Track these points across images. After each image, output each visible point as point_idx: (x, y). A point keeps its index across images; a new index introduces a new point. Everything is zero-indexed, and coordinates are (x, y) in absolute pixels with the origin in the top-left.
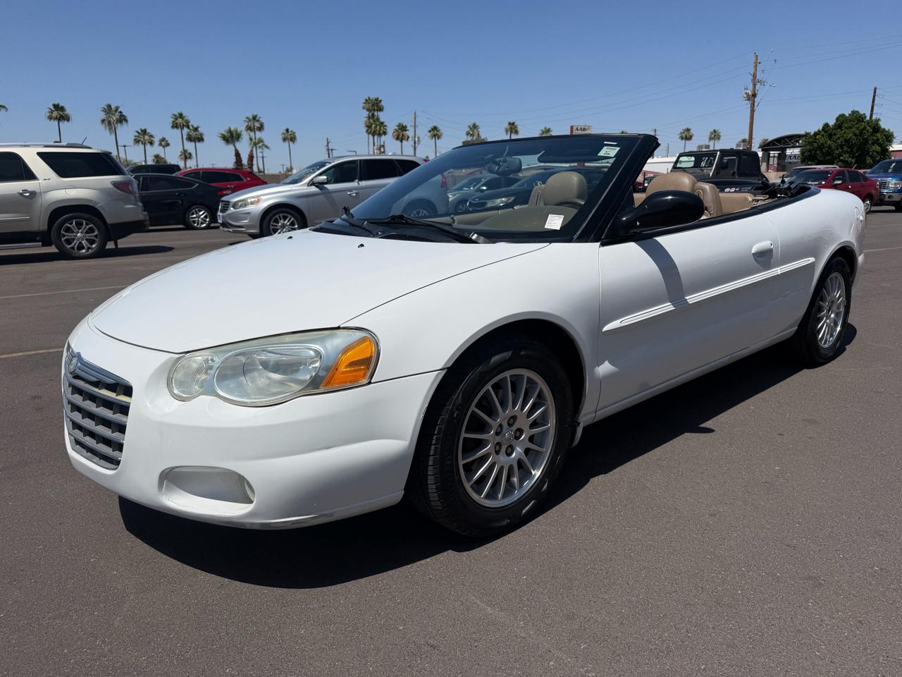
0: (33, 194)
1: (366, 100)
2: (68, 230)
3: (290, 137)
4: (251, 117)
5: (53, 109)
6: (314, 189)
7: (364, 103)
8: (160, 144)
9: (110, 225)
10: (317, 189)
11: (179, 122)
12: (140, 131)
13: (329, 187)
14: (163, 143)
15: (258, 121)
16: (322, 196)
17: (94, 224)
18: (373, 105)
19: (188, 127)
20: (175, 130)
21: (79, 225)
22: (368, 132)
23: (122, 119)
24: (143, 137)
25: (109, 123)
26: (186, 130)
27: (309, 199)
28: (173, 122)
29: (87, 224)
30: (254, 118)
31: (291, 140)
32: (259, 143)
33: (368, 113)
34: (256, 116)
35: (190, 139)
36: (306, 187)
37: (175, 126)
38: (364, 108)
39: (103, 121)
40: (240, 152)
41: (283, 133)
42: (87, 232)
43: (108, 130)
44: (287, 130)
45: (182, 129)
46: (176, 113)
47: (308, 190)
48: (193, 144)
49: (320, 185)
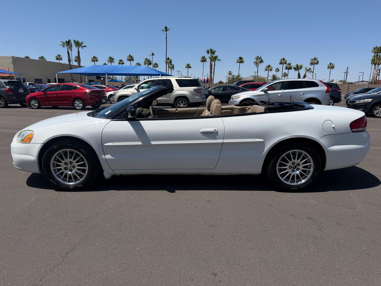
1: (374, 48)
2: (179, 104)
3: (331, 67)
4: (313, 59)
5: (239, 59)
6: (263, 93)
7: (373, 49)
8: (276, 71)
10: (264, 93)
11: (283, 62)
12: (268, 66)
13: (269, 92)
14: (277, 70)
15: (316, 60)
16: (265, 96)
18: (378, 50)
19: (286, 64)
20: (280, 65)
21: (182, 102)
22: (372, 63)
23: (262, 61)
24: (269, 68)
25: (257, 63)
26: (285, 65)
27: (260, 97)
28: (281, 61)
29: (184, 102)
30: (315, 59)
31: (332, 68)
32: (309, 70)
33: (374, 54)
34: (316, 58)
35: (286, 68)
36: (260, 92)
37: (281, 63)
38: (372, 52)
39: (255, 62)
40: (300, 74)
41: (329, 65)
42: (184, 105)
43: (256, 66)
44: (331, 64)
45: (283, 64)
46: (282, 58)
47: (260, 93)
48: (288, 70)
49: (265, 91)
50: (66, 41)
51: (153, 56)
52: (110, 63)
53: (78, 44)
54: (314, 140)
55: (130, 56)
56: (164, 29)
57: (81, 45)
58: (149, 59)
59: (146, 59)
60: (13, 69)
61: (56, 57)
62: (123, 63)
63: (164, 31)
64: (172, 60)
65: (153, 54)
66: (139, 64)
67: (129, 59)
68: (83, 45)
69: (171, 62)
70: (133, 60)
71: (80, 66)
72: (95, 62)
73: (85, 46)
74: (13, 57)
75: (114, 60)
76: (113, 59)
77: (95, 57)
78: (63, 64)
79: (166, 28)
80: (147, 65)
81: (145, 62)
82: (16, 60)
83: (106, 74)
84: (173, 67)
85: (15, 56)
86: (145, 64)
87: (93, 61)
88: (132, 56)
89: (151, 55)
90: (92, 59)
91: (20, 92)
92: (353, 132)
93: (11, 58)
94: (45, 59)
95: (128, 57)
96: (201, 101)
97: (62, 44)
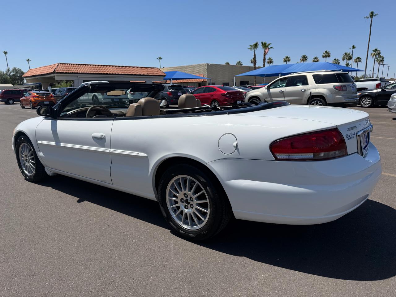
0: (305, 90)
9: (328, 103)
17: (322, 103)
21: (317, 103)
29: (320, 103)
50: (254, 44)
51: (353, 49)
52: (303, 61)
53: (265, 46)
54: (204, 164)
55: (326, 52)
56: (369, 14)
57: (268, 46)
58: (349, 53)
59: (346, 54)
60: (206, 75)
61: (251, 61)
62: (318, 61)
63: (368, 18)
64: (381, 51)
65: (354, 47)
66: (337, 60)
67: (324, 55)
68: (269, 47)
69: (379, 53)
70: (329, 56)
71: (255, 68)
72: (287, 62)
73: (271, 48)
74: (208, 64)
75: (307, 59)
76: (306, 57)
77: (287, 57)
78: (249, 67)
79: (372, 13)
80: (346, 60)
81: (344, 57)
82: (210, 67)
83: (280, 74)
84: (382, 60)
85: (209, 63)
86: (344, 59)
87: (285, 61)
88: (328, 52)
89: (352, 48)
90: (284, 60)
91: (178, 95)
92: (277, 159)
93: (206, 65)
94: (242, 63)
95: (324, 53)
96: (344, 101)
97: (250, 47)
